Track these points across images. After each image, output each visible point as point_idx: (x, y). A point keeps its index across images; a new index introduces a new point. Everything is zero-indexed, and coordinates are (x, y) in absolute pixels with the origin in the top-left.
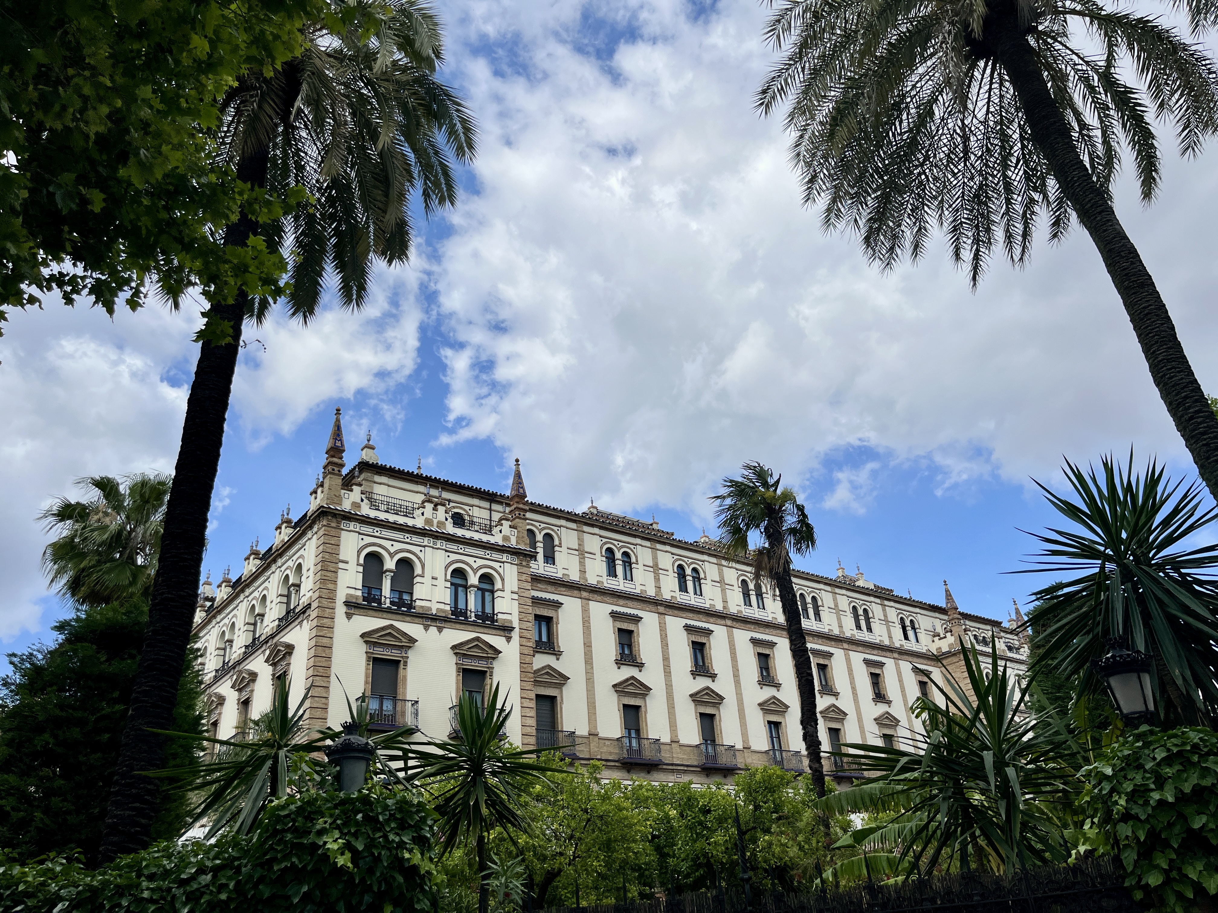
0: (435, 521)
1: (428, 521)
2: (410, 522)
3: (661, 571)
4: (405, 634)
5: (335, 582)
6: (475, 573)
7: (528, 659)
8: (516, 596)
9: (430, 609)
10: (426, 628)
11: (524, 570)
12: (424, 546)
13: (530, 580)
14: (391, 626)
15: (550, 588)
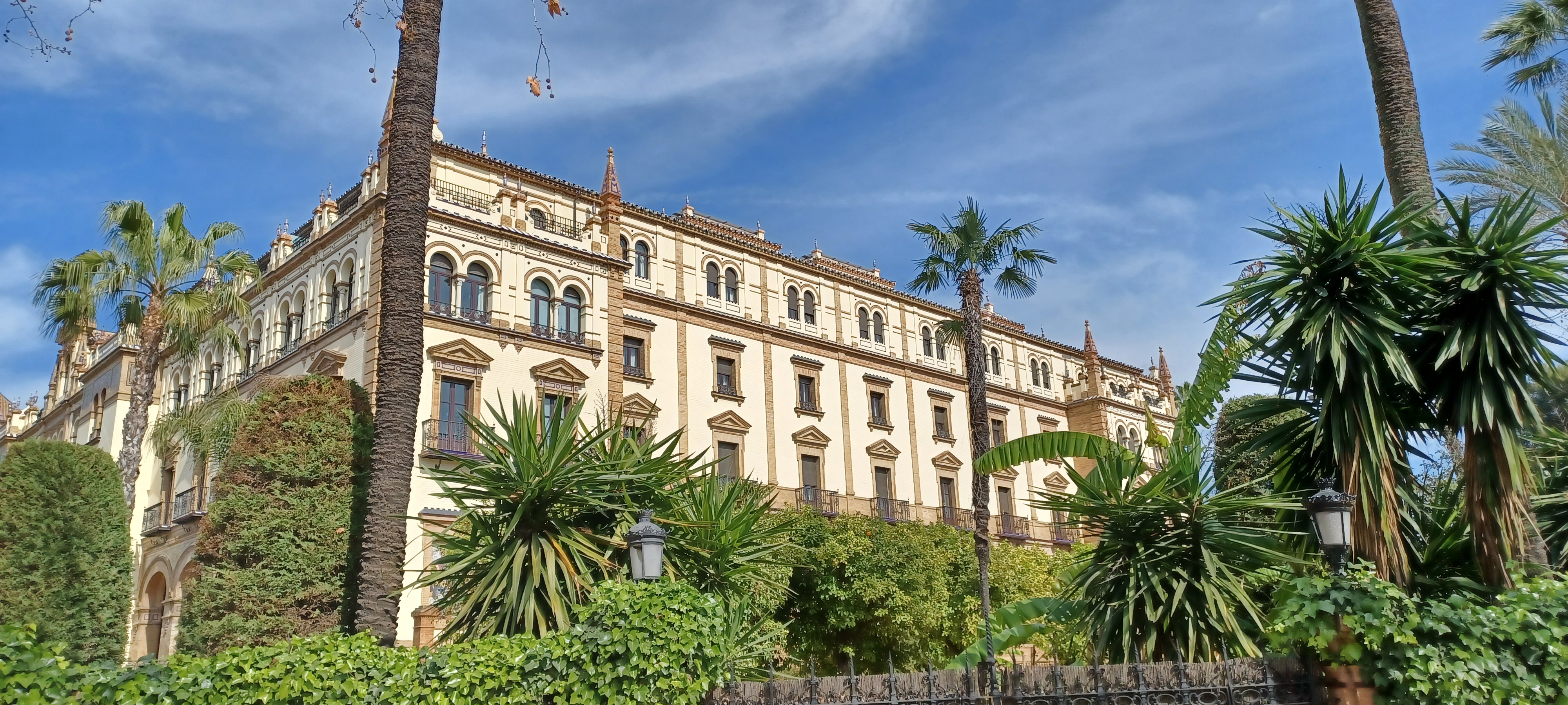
0: (514, 220)
1: (505, 219)
2: (484, 219)
3: (769, 293)
4: (479, 351)
6: (559, 285)
7: (617, 387)
8: (605, 315)
9: (508, 323)
10: (503, 345)
11: (617, 284)
12: (501, 249)
13: (622, 296)
14: (463, 341)
15: (642, 306)
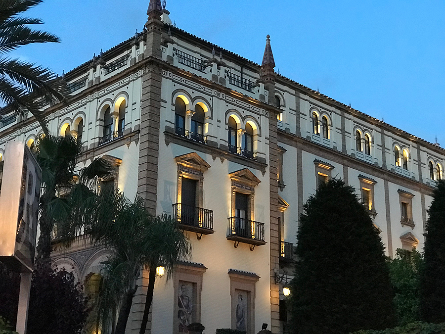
0: (219, 77)
1: (214, 77)
2: (203, 76)
3: (346, 134)
4: (202, 161)
5: (158, 116)
6: (243, 121)
8: (268, 142)
9: (216, 144)
10: (214, 158)
12: (213, 96)
13: (276, 130)
14: (194, 154)
